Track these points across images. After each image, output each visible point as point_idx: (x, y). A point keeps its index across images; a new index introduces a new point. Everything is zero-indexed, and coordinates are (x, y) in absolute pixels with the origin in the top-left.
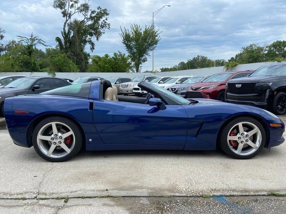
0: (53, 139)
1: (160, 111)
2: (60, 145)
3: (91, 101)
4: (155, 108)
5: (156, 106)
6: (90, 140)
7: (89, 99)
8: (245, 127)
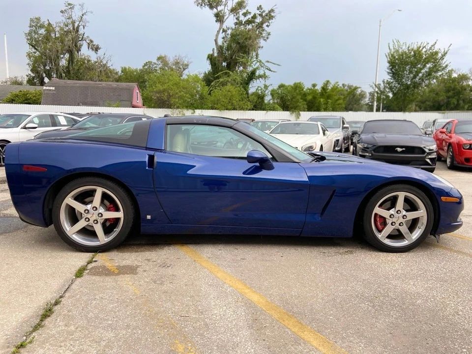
0: (87, 211)
1: (264, 171)
2: (94, 225)
3: (152, 153)
4: (256, 167)
5: (258, 164)
6: (149, 217)
7: (147, 149)
8: (406, 204)
